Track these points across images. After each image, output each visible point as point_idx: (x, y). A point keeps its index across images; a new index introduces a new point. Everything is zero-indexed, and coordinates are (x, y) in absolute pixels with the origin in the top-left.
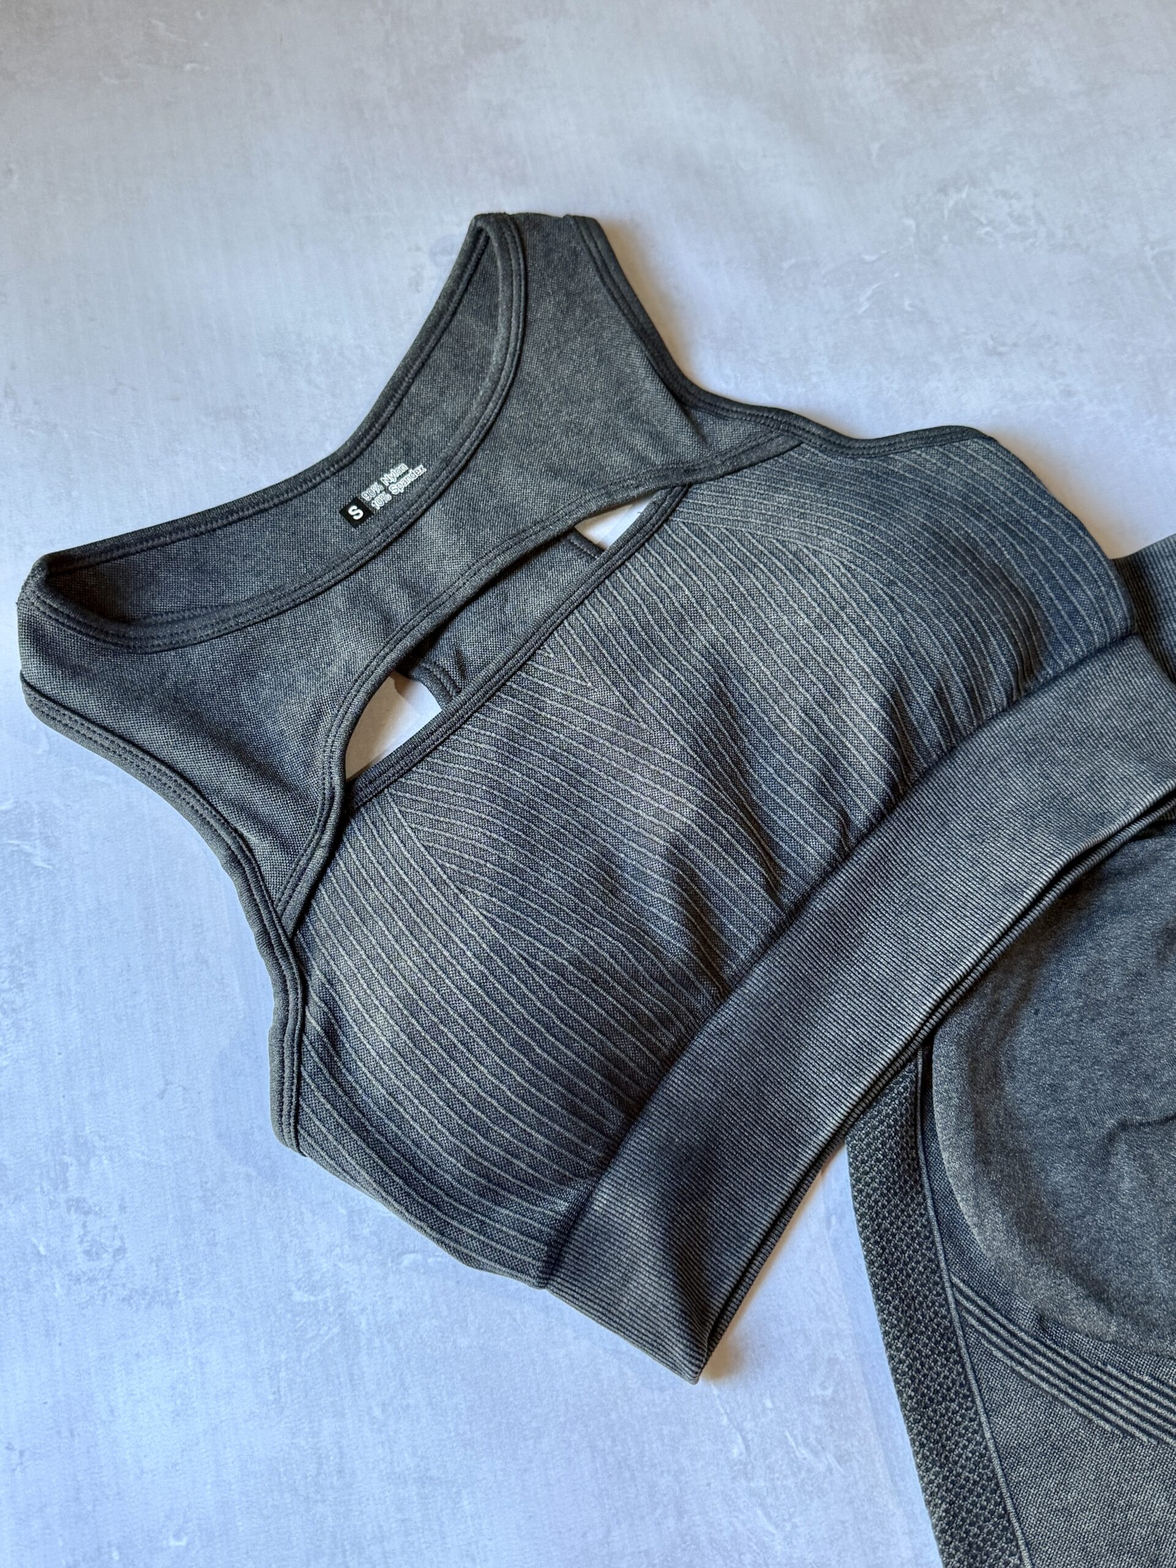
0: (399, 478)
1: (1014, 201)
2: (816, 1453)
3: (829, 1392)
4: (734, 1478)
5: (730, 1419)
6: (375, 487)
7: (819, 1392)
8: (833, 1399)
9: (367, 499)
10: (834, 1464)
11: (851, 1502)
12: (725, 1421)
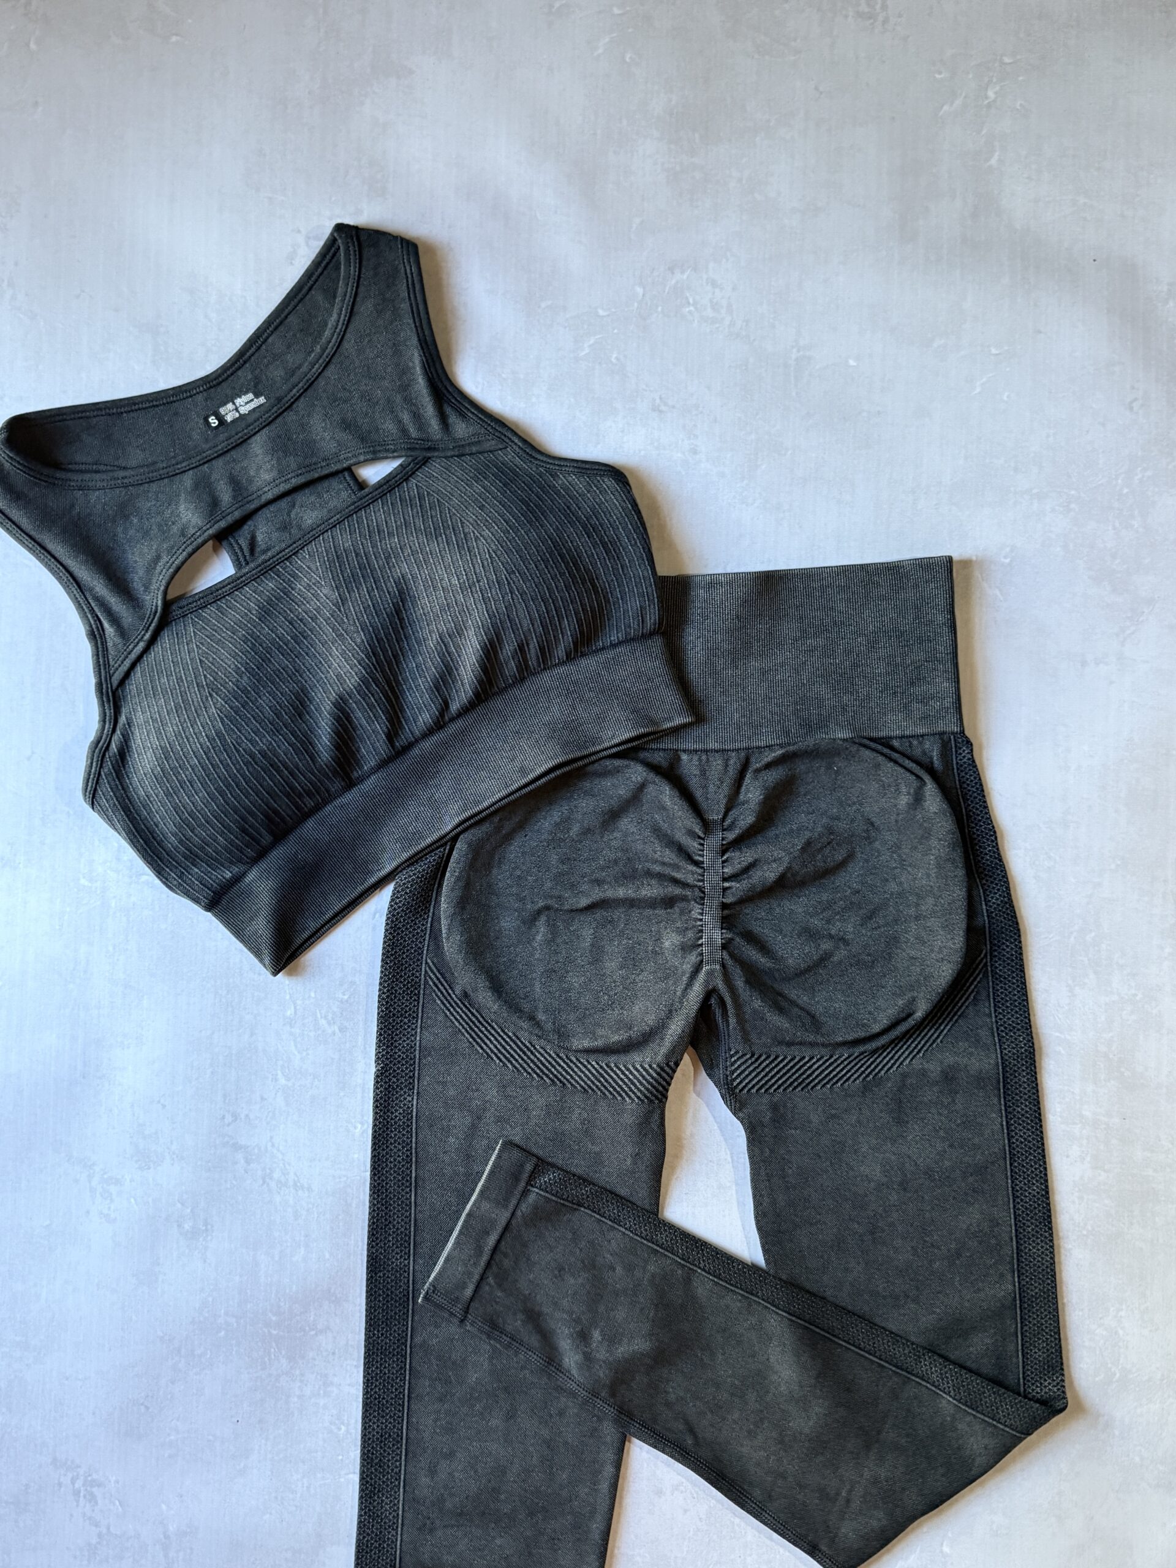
0: (247, 403)
1: (717, 291)
2: (329, 1023)
3: (346, 997)
4: (284, 1025)
5: (291, 997)
6: (230, 406)
7: (341, 996)
8: (347, 1001)
9: (223, 413)
10: (337, 1030)
11: (340, 1051)
12: (288, 997)
